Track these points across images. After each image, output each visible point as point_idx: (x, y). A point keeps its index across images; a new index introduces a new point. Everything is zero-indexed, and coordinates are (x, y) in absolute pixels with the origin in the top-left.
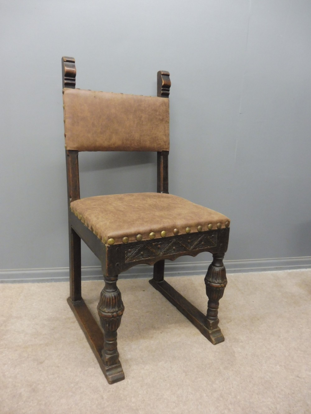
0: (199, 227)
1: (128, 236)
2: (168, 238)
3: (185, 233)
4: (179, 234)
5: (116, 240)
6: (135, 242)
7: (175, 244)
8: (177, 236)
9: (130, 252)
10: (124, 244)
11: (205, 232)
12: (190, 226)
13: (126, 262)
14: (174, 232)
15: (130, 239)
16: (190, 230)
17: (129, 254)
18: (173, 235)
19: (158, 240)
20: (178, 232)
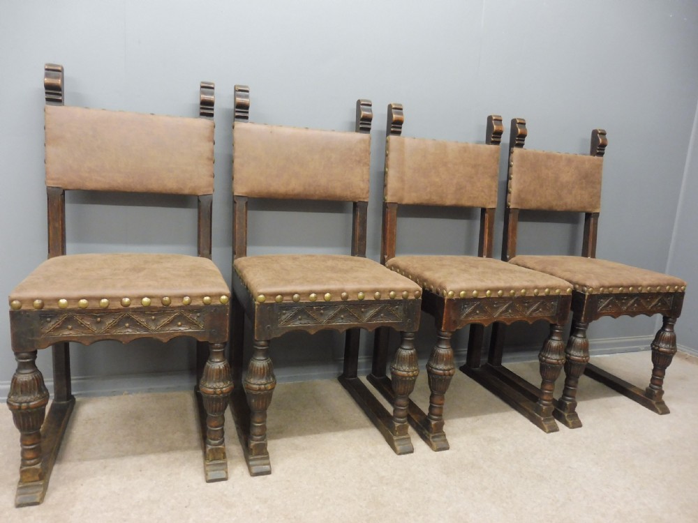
0: (377, 293)
1: (283, 294)
2: (333, 302)
3: (356, 299)
4: (349, 300)
5: (268, 297)
6: (290, 303)
7: (342, 311)
8: (345, 300)
9: (284, 314)
10: (277, 303)
11: (385, 301)
12: (364, 292)
13: (279, 326)
14: (341, 296)
15: (285, 298)
16: (364, 297)
17: (284, 317)
18: (339, 299)
19: (320, 304)
20: (347, 297)
